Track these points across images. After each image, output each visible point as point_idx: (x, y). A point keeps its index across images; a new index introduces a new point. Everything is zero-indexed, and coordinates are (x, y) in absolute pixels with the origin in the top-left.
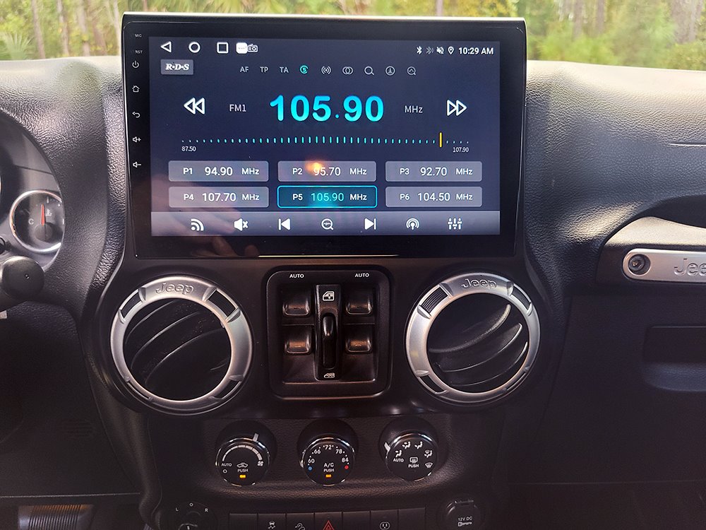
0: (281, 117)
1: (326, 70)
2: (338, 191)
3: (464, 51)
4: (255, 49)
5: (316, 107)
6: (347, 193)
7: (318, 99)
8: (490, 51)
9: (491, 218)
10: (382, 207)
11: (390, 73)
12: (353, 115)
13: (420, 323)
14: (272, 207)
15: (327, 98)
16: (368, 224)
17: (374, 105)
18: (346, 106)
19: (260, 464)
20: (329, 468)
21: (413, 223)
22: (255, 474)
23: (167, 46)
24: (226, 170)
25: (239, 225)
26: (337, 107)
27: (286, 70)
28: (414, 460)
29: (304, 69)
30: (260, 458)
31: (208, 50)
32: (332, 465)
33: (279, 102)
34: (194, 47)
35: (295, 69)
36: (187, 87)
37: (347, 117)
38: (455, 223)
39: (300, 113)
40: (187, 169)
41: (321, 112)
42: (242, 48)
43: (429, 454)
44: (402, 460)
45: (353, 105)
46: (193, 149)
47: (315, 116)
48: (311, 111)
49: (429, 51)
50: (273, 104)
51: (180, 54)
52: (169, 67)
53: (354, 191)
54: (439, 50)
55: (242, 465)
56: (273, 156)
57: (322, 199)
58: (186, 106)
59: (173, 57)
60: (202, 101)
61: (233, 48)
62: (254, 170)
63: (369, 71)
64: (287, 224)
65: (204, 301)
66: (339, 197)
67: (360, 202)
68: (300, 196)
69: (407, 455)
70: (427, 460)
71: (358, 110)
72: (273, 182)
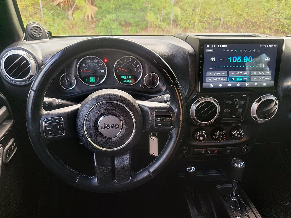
0: (230, 62)
1: (241, 51)
2: (241, 77)
3: (270, 46)
4: (226, 46)
5: (238, 59)
6: (243, 78)
7: (239, 57)
8: (276, 46)
9: (272, 83)
10: (250, 81)
11: (254, 51)
12: (246, 61)
13: (255, 106)
14: (227, 81)
15: (241, 57)
16: (247, 85)
17: (250, 58)
18: (244, 59)
19: (205, 137)
20: (221, 138)
21: (256, 84)
22: (204, 139)
23: (208, 46)
24: (218, 73)
25: (220, 85)
26: (242, 59)
27: (233, 51)
28: (239, 136)
29: (236, 51)
30: (205, 136)
31: (217, 46)
32: (222, 137)
33: (230, 58)
34: (214, 46)
35: (234, 51)
36: (211, 55)
37: (244, 61)
38: (265, 84)
39: (235, 60)
40: (210, 73)
41: (239, 60)
42: (224, 46)
43: (243, 134)
44: (237, 136)
45: (246, 58)
46: (212, 69)
47: (238, 61)
48: (237, 60)
49: (263, 46)
50: (229, 59)
52: (208, 51)
53: (244, 78)
54: (265, 46)
55: (201, 137)
56: (228, 70)
57: (238, 79)
58: (211, 59)
59: (209, 48)
60: (215, 58)
61: (222, 46)
62: (224, 73)
63: (250, 51)
64: (230, 85)
65: (213, 102)
66: (241, 79)
67: (245, 80)
68: (233, 79)
69: (238, 134)
70: (242, 136)
71: (247, 60)
72: (228, 76)
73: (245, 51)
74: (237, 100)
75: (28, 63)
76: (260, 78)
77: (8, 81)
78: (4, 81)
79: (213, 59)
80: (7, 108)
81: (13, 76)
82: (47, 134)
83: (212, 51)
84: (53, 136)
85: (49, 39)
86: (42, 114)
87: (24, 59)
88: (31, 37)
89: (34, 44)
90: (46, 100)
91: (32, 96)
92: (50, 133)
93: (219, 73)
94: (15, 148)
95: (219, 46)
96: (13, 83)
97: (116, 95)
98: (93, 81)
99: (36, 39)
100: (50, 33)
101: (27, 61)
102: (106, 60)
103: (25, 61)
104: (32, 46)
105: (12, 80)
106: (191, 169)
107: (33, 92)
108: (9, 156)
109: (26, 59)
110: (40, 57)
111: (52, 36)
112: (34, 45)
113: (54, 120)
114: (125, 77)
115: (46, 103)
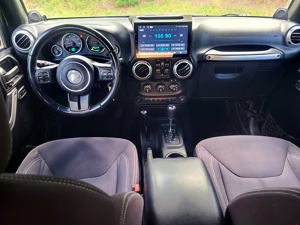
0: (156, 37)
1: (163, 30)
3: (183, 26)
4: (153, 27)
7: (161, 34)
8: (187, 26)
9: (186, 52)
10: (170, 50)
11: (172, 30)
13: (175, 67)
14: (155, 51)
15: (163, 34)
16: (168, 53)
20: (161, 90)
21: (175, 53)
22: (149, 91)
23: (140, 27)
26: (164, 36)
28: (174, 89)
29: (160, 30)
30: (150, 88)
31: (146, 28)
33: (156, 35)
34: (144, 27)
35: (158, 30)
36: (143, 33)
38: (181, 53)
39: (159, 37)
40: (143, 45)
41: (162, 36)
42: (151, 27)
46: (144, 42)
51: (142, 28)
52: (140, 30)
53: (166, 48)
55: (148, 89)
56: (155, 43)
60: (145, 35)
62: (152, 45)
63: (169, 30)
64: (157, 53)
65: (146, 64)
66: (164, 49)
67: (167, 50)
68: (159, 49)
69: (173, 88)
70: (177, 89)
71: (167, 36)
72: (155, 47)
73: (166, 30)
74: (163, 63)
75: (28, 39)
76: (177, 49)
77: (18, 50)
78: (16, 50)
79: (144, 36)
80: (18, 66)
81: (21, 47)
82: (39, 81)
83: (143, 30)
84: (43, 82)
85: (44, 21)
86: (36, 69)
87: (26, 36)
88: (31, 21)
89: (33, 25)
90: (38, 61)
91: (30, 59)
92: (41, 80)
93: (149, 45)
94: (25, 92)
95: (148, 27)
96: (21, 51)
97: (77, 59)
98: (74, 51)
99: (35, 21)
100: (45, 17)
101: (28, 38)
102: (81, 36)
103: (27, 38)
104: (32, 28)
105: (20, 50)
106: (144, 112)
107: (30, 56)
108: (22, 96)
109: (27, 37)
110: (36, 35)
111: (47, 18)
112: (33, 27)
113: (43, 73)
114: (95, 47)
115: (41, 64)
